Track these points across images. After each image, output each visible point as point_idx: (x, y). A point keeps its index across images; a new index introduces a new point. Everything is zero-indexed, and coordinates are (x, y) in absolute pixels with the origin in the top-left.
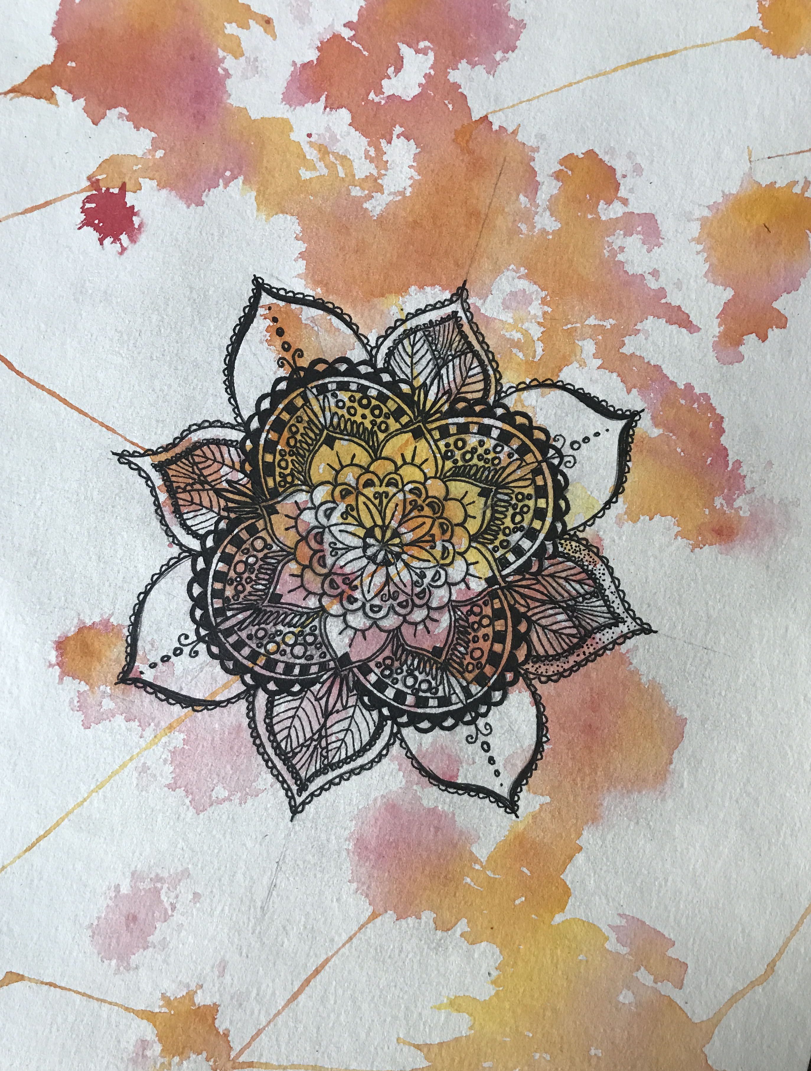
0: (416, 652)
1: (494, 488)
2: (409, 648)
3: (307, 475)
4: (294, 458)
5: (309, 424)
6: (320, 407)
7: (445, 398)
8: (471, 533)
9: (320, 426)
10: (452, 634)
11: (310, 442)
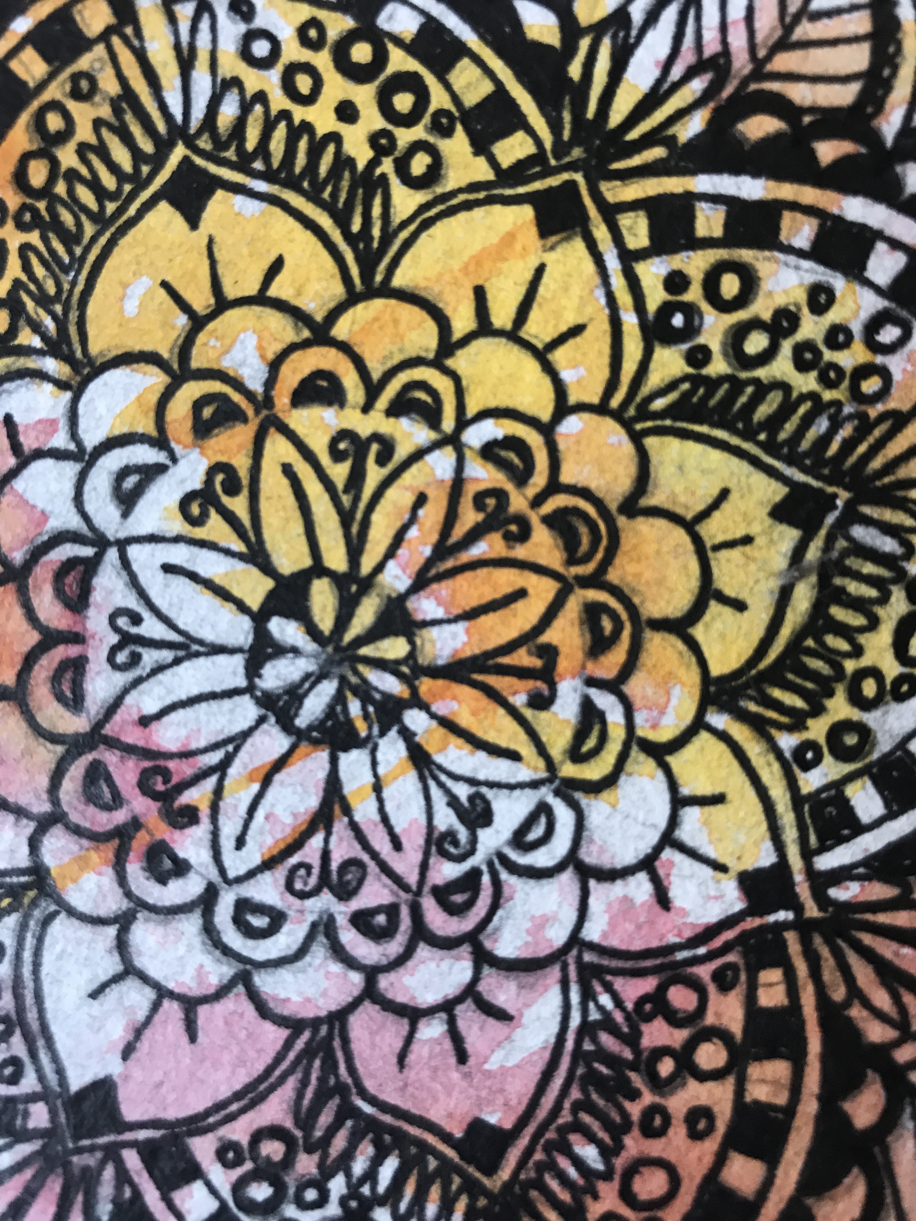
0: (394, 1131)
1: (843, 496)
2: (367, 1109)
3: (73, 316)
4: (34, 238)
5: (117, 111)
6: (177, 47)
7: (698, 85)
8: (716, 669)
9: (161, 127)
10: (558, 1082)
11: (109, 181)
